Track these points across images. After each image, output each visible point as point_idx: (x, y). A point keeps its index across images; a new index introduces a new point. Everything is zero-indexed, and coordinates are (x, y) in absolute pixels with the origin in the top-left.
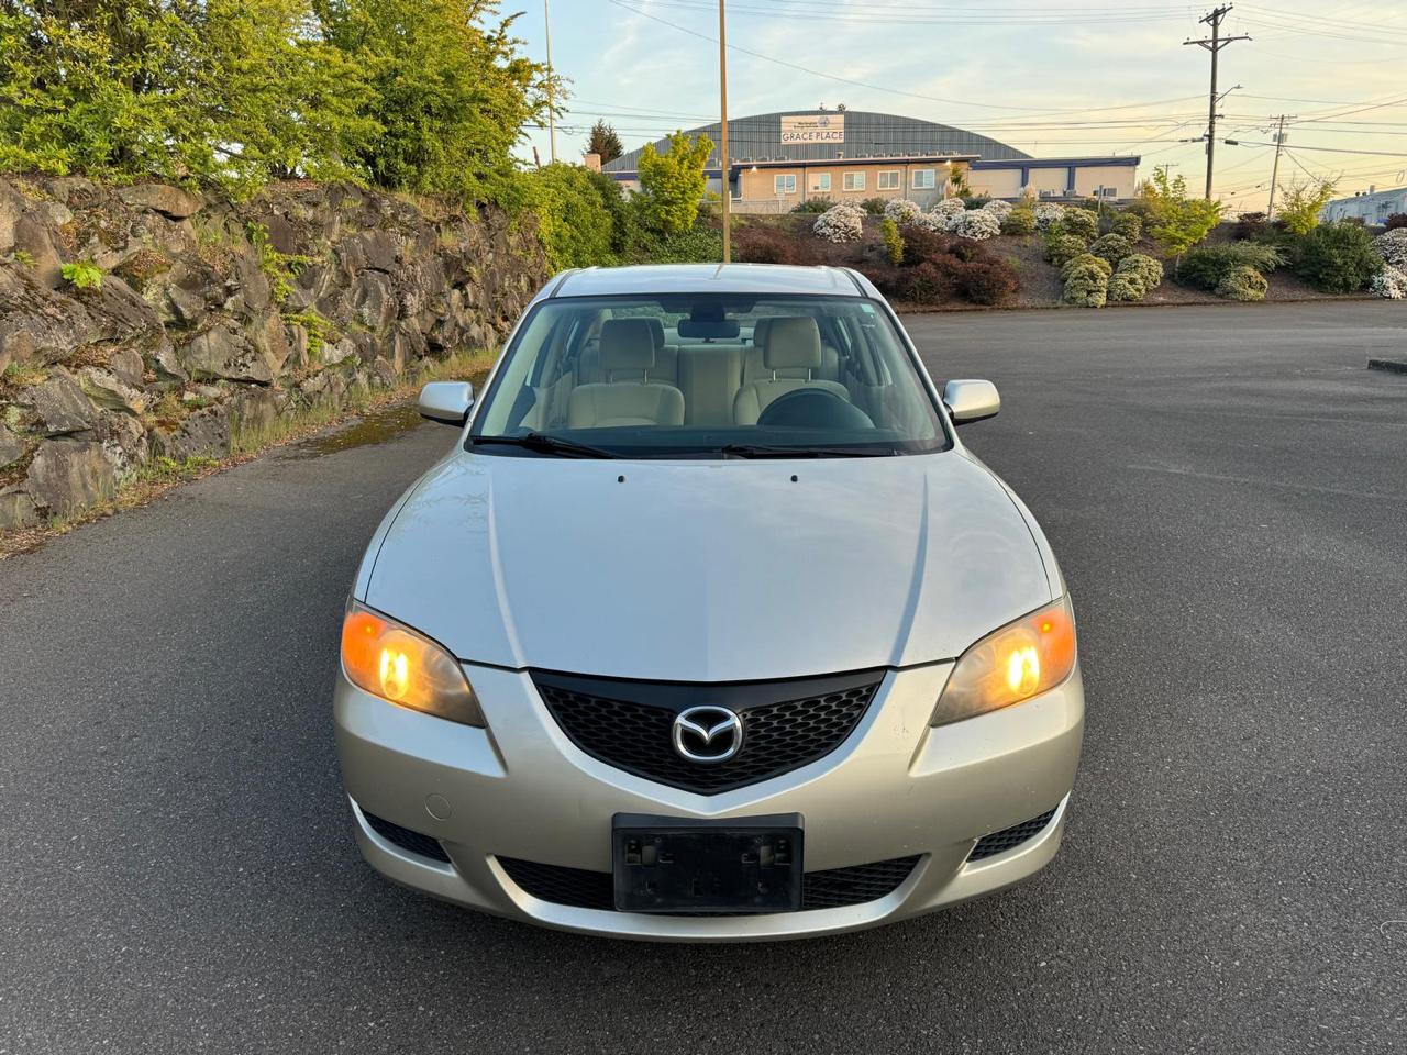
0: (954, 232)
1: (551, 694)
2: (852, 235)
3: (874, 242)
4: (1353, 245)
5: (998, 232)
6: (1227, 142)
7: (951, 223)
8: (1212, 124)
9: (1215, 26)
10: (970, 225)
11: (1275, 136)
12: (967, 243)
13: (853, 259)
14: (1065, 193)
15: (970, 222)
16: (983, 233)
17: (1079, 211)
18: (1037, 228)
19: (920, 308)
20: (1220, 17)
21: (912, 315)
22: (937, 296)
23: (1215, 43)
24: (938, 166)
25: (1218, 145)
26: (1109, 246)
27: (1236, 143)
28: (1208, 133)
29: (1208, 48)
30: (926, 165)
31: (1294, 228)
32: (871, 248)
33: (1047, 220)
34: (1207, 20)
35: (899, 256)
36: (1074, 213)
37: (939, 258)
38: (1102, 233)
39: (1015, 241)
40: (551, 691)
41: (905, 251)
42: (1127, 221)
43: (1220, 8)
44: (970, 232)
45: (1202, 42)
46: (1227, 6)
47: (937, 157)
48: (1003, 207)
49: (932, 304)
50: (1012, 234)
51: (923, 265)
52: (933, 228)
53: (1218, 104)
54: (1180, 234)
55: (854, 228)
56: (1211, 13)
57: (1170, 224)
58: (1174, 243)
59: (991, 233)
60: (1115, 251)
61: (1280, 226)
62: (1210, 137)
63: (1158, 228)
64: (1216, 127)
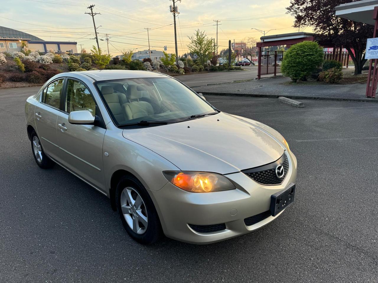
0: (38, 62)
1: (249, 175)
2: (3, 62)
3: (12, 65)
4: (140, 65)
5: (52, 62)
6: (101, 40)
7: (37, 59)
8: (96, 35)
9: (91, 9)
10: (43, 60)
11: (106, 39)
12: (44, 65)
13: (6, 70)
14: (58, 51)
15: (43, 59)
16: (48, 62)
17: (74, 57)
18: (63, 61)
19: (35, 85)
20: (92, 8)
21: (34, 87)
22: (41, 81)
23: (92, 14)
24: (17, 42)
25: (99, 41)
26: (86, 66)
27: (103, 40)
28: (96, 37)
29: (91, 15)
30: (12, 41)
31: (127, 62)
32: (12, 67)
33: (65, 59)
34: (89, 8)
35: (23, 69)
36: (73, 57)
37: (38, 70)
38: (82, 63)
39: (58, 65)
40: (249, 174)
41: (25, 67)
42: (88, 59)
43: (92, 5)
44: (44, 62)
45: (89, 13)
46: (94, 5)
47: (14, 39)
48: (52, 55)
49: (40, 83)
50: (57, 63)
51: (34, 72)
52: (31, 61)
53: (97, 30)
54: (103, 63)
55: (3, 60)
56: (90, 6)
57: (100, 60)
58: (101, 65)
59: (50, 62)
60: (87, 67)
61: (123, 61)
62: (97, 38)
63: (97, 61)
64: (98, 36)
